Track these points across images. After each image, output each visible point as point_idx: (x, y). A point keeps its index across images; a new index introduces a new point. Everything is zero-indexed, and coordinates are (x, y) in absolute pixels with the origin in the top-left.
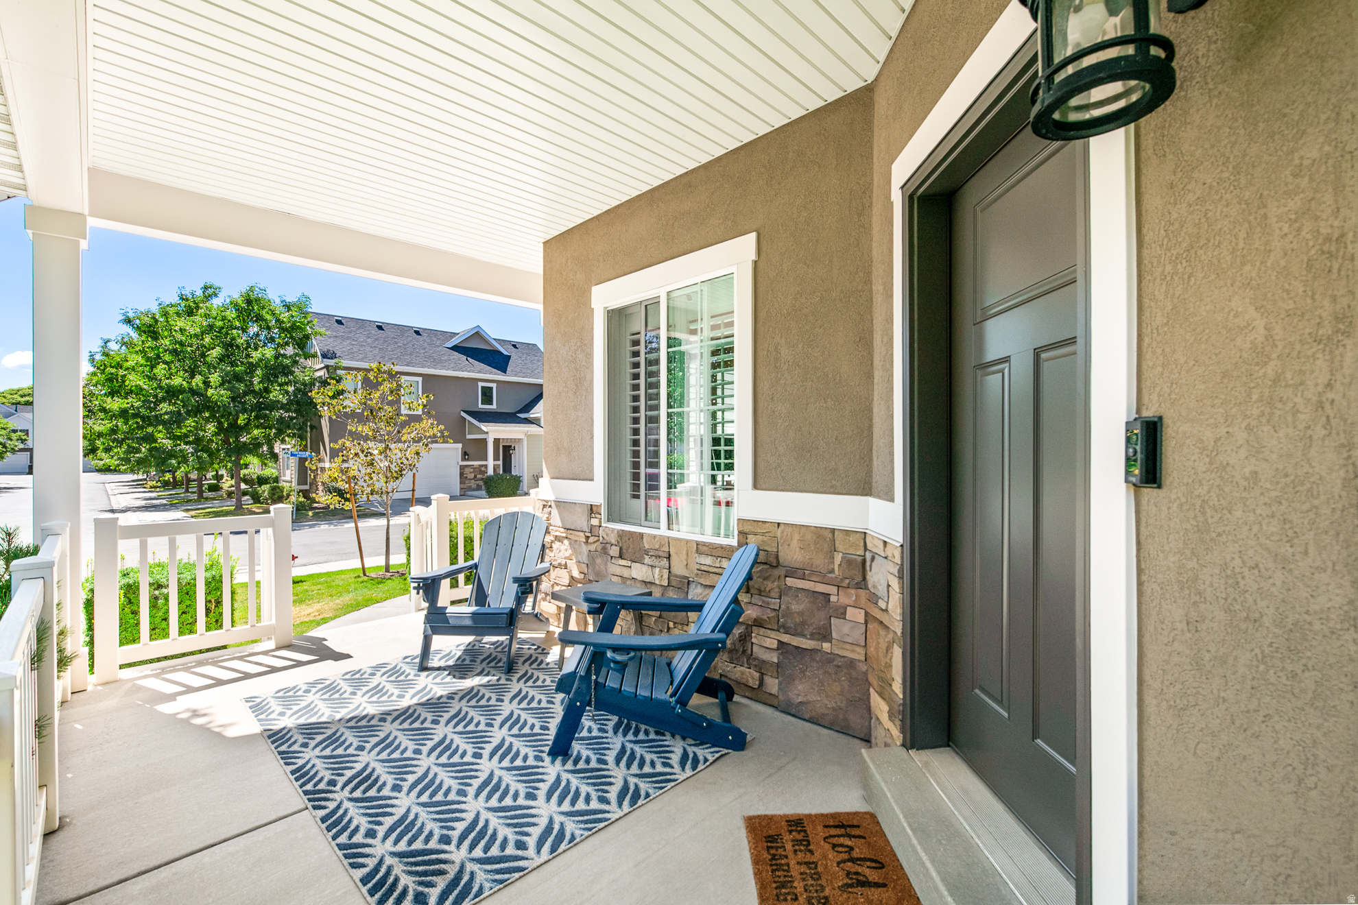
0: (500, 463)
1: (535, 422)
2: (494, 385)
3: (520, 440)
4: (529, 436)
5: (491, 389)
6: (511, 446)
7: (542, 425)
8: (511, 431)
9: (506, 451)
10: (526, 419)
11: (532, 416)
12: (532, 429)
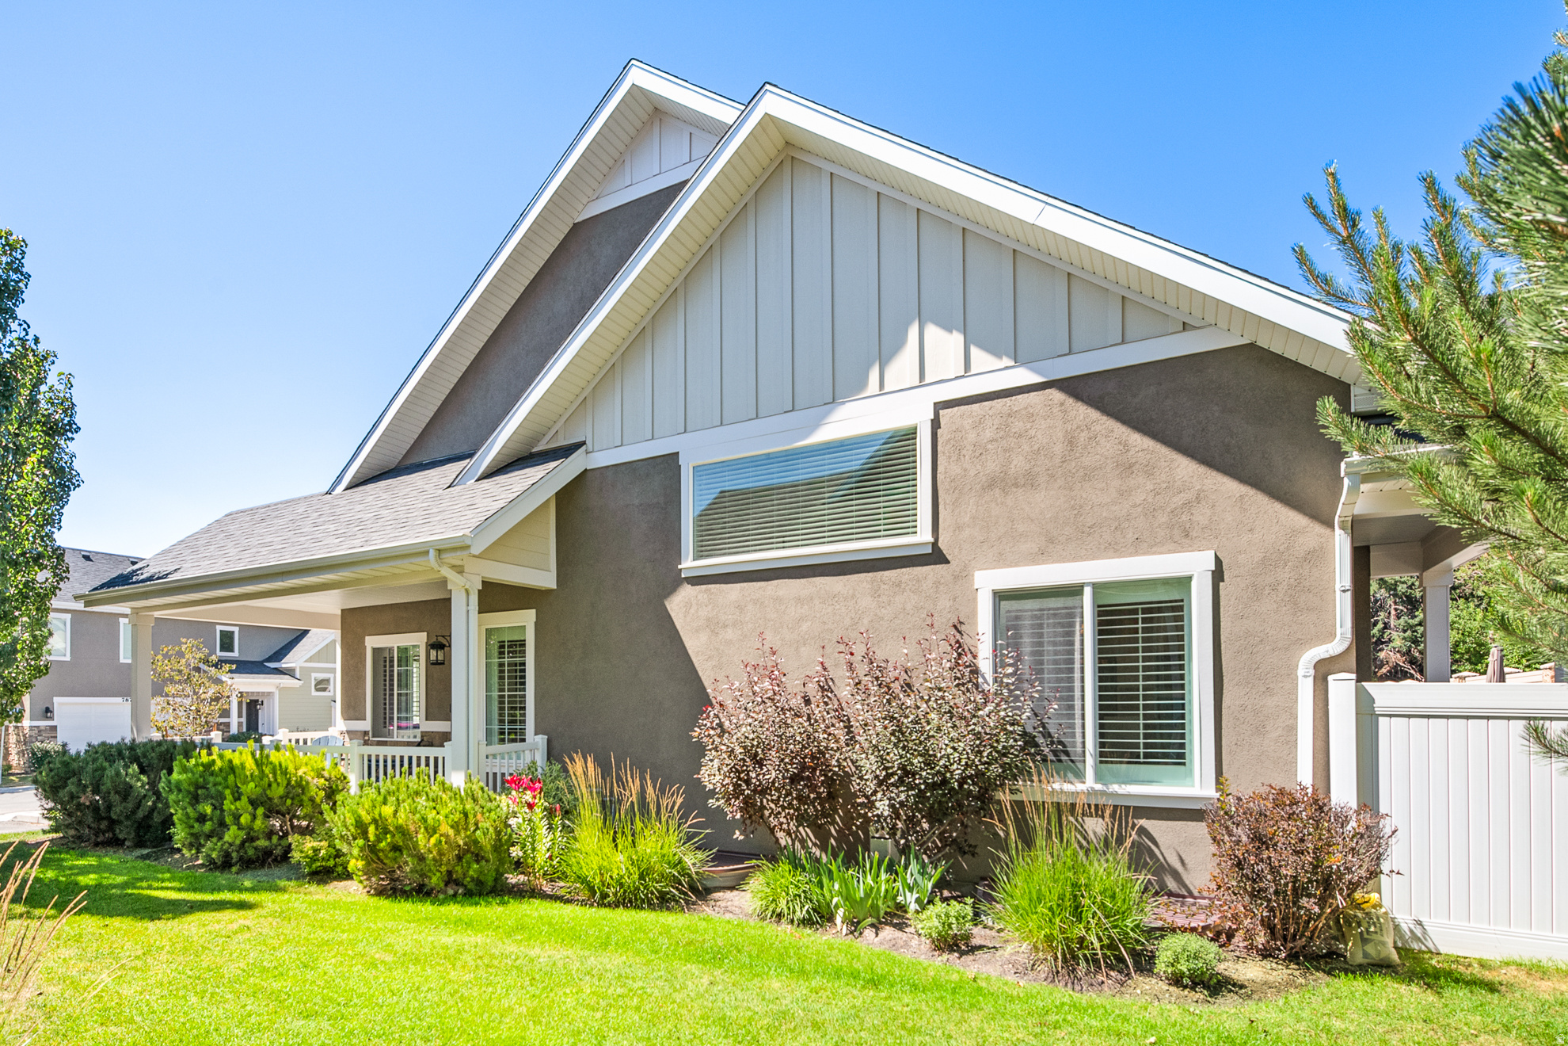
0: (244, 720)
1: (290, 673)
2: (236, 630)
3: (269, 694)
4: (281, 690)
5: (233, 633)
6: (258, 701)
7: (298, 676)
8: (259, 684)
9: (252, 707)
10: (276, 669)
11: (284, 666)
12: (286, 681)
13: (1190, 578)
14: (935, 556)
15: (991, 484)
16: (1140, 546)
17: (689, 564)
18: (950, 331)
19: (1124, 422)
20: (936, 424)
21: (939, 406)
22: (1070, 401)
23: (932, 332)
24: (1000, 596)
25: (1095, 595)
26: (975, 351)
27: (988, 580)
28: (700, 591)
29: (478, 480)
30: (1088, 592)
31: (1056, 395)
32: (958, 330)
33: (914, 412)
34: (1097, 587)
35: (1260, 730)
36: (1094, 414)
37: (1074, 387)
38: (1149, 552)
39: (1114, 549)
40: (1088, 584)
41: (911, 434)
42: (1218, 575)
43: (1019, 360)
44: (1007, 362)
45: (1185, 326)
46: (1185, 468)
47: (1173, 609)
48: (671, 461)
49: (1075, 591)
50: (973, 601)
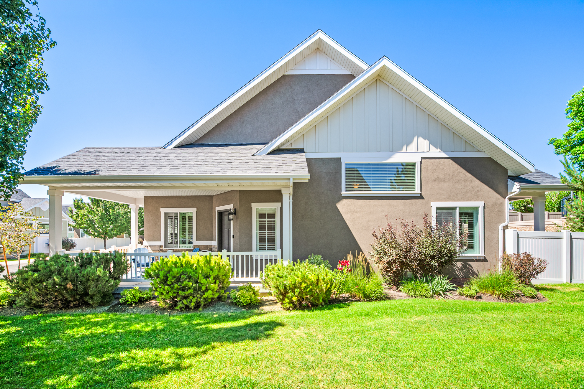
13: (479, 207)
14: (421, 197)
15: (435, 180)
16: (468, 199)
17: (344, 193)
18: (425, 140)
19: (466, 170)
20: (421, 163)
21: (422, 158)
22: (454, 163)
23: (421, 139)
24: (437, 208)
25: (459, 210)
26: (431, 146)
27: (435, 205)
28: (348, 201)
29: (267, 154)
30: (458, 209)
31: (450, 161)
32: (427, 139)
33: (415, 159)
34: (460, 208)
35: (491, 241)
36: (459, 167)
37: (455, 159)
38: (470, 201)
39: (463, 199)
40: (458, 207)
41: (414, 164)
42: (484, 207)
43: (443, 151)
44: (439, 150)
45: (479, 151)
46: (477, 182)
47: (471, 214)
48: (338, 161)
49: (455, 208)
50: (430, 209)
